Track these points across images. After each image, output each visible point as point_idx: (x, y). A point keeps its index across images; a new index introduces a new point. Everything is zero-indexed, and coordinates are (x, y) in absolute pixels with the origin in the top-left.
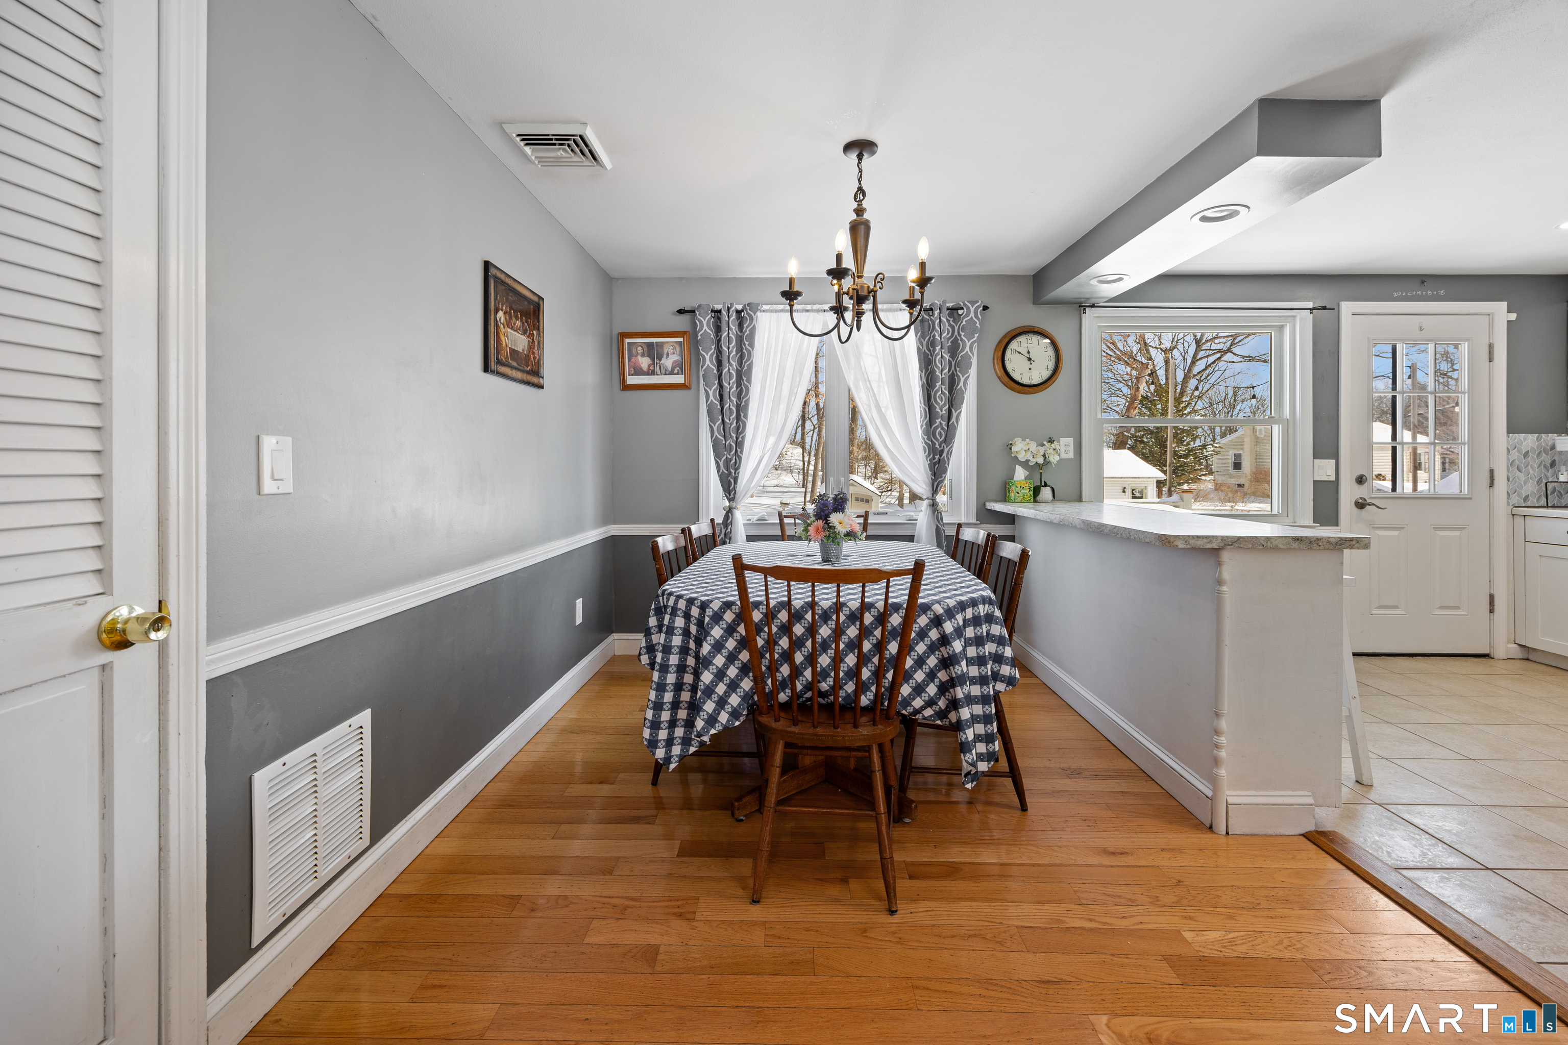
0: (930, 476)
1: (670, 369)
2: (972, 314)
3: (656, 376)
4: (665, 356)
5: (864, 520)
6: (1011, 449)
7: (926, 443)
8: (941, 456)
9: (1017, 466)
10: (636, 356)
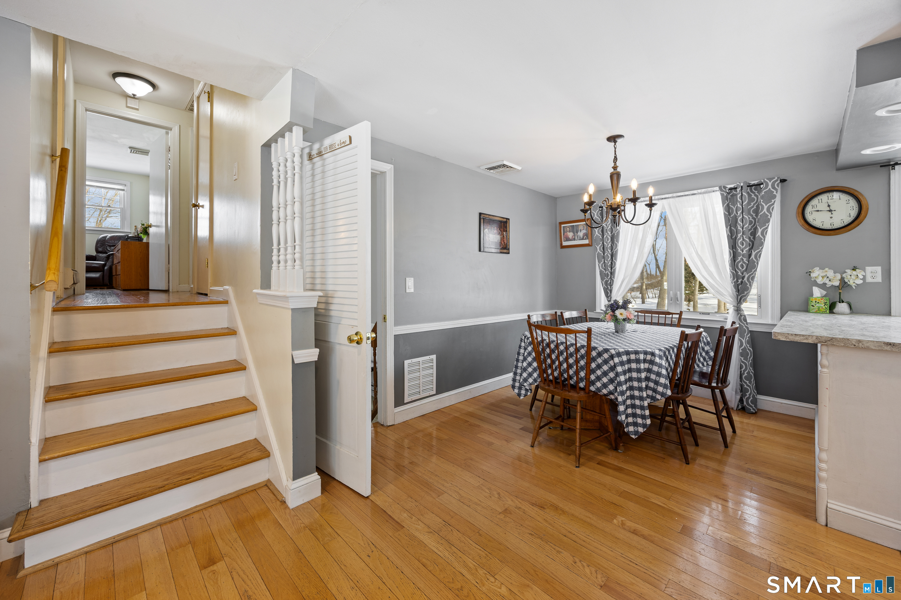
0: (735, 293)
1: (582, 237)
2: (770, 187)
3: (576, 241)
4: (579, 231)
5: (679, 316)
6: (810, 275)
7: (731, 272)
8: (743, 279)
9: (814, 288)
10: (567, 232)
